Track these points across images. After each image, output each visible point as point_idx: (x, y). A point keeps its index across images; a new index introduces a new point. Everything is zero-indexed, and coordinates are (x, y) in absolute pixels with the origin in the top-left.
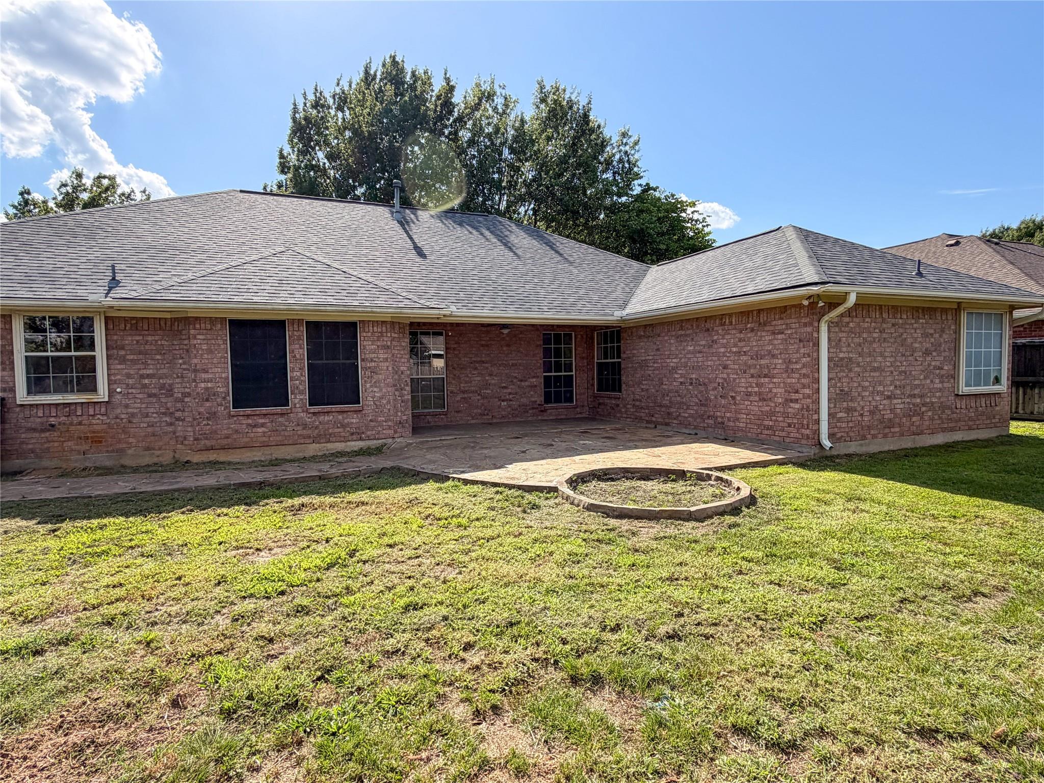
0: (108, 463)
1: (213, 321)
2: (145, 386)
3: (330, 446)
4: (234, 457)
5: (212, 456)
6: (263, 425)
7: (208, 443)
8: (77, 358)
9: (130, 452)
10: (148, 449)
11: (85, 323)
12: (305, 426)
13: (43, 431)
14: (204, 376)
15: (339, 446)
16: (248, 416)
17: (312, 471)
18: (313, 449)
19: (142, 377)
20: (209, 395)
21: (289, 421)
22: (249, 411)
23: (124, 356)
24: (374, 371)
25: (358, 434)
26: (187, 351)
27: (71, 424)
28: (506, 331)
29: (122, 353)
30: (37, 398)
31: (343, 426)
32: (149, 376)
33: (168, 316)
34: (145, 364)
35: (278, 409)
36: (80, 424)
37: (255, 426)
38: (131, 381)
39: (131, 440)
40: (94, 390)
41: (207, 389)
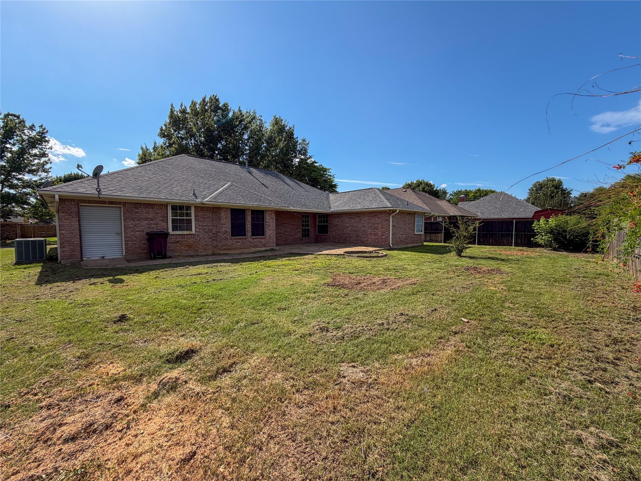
0: (194, 254)
1: (227, 208)
2: (204, 229)
3: (257, 249)
4: (231, 252)
5: (226, 252)
6: (240, 242)
7: (225, 248)
8: (186, 219)
9: (200, 250)
10: (205, 249)
11: (188, 208)
12: (251, 242)
13: (175, 243)
14: (224, 226)
15: (260, 249)
16: (236, 239)
17: (258, 255)
18: (253, 250)
19: (203, 226)
20: (226, 232)
21: (246, 241)
22: (236, 237)
23: (198, 219)
24: (269, 226)
25: (264, 246)
26: (219, 218)
27: (183, 241)
29: (198, 218)
30: (175, 232)
31: (261, 243)
32: (205, 226)
33: (211, 206)
34: (204, 222)
35: (244, 237)
36: (186, 241)
37: (238, 242)
38: (200, 227)
39: (200, 247)
40: (191, 230)
41: (225, 230)
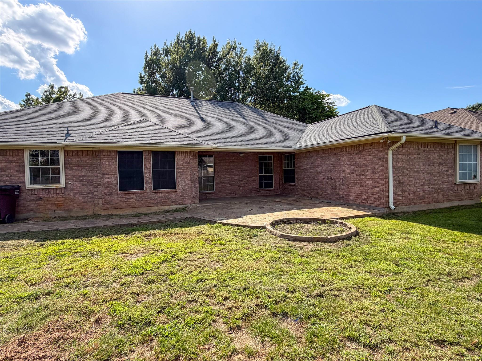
0: (65, 215)
1: (110, 151)
2: (81, 181)
3: (162, 207)
4: (119, 212)
5: (110, 212)
6: (132, 198)
7: (108, 206)
8: (51, 168)
9: (74, 210)
10: (82, 209)
11: (55, 153)
12: (151, 198)
13: (37, 201)
14: (107, 176)
15: (167, 208)
16: (126, 194)
17: (154, 219)
18: (155, 209)
19: (80, 176)
20: (109, 185)
21: (144, 196)
22: (126, 192)
24: (182, 174)
25: (175, 202)
26: (99, 165)
27: (49, 198)
28: (242, 155)
29: (71, 166)
30: (35, 186)
31: (169, 198)
32: (83, 176)
33: (91, 149)
34: (81, 171)
35: (139, 191)
36: (53, 197)
37: (129, 199)
38: (75, 179)
39: (75, 205)
40: (59, 182)
41: (108, 182)
